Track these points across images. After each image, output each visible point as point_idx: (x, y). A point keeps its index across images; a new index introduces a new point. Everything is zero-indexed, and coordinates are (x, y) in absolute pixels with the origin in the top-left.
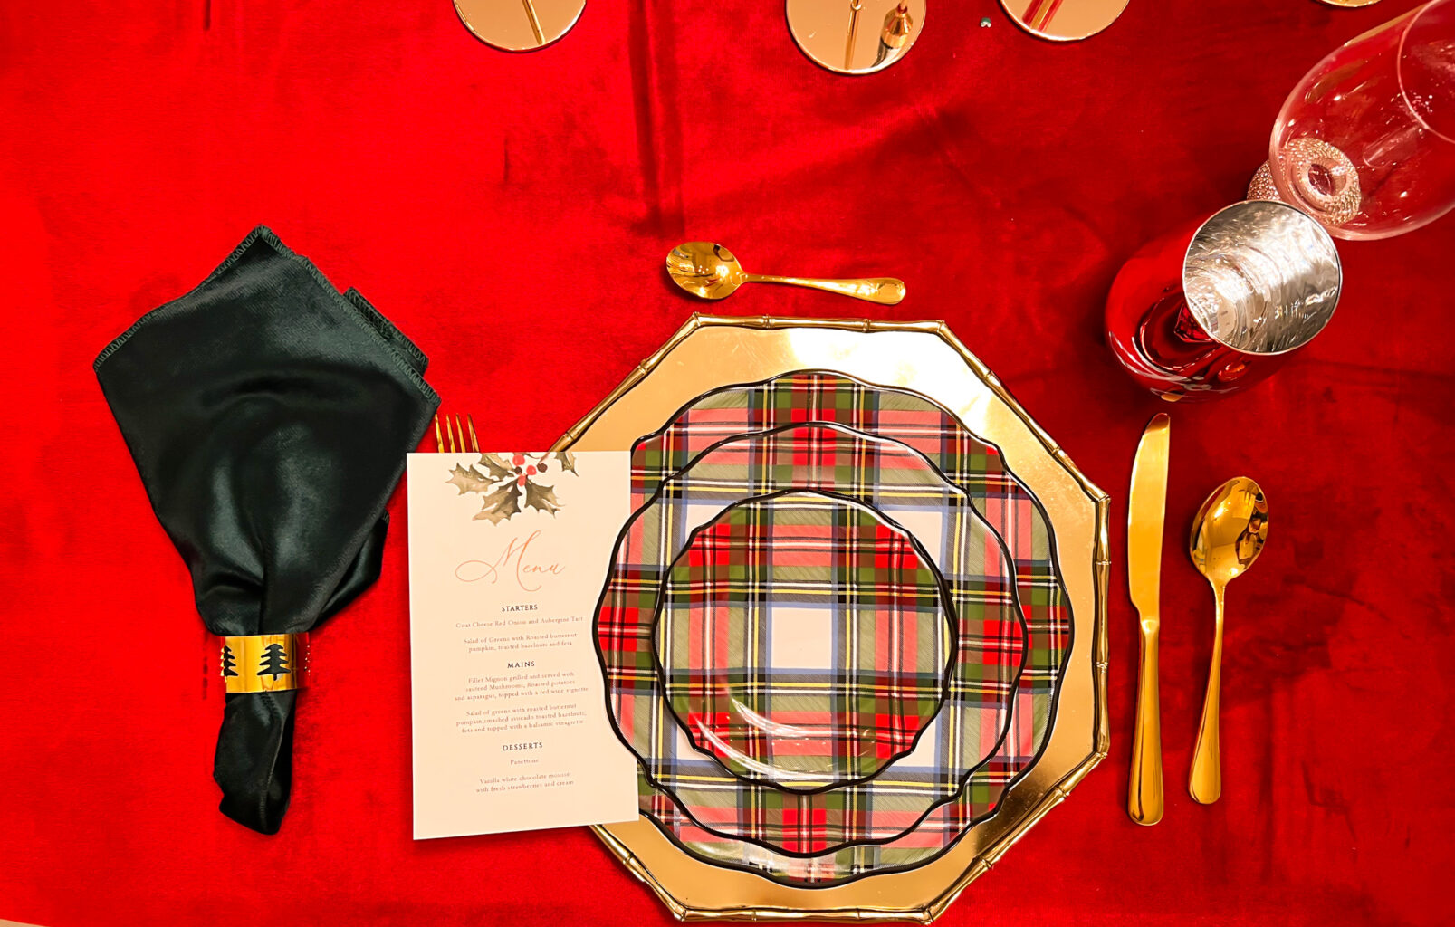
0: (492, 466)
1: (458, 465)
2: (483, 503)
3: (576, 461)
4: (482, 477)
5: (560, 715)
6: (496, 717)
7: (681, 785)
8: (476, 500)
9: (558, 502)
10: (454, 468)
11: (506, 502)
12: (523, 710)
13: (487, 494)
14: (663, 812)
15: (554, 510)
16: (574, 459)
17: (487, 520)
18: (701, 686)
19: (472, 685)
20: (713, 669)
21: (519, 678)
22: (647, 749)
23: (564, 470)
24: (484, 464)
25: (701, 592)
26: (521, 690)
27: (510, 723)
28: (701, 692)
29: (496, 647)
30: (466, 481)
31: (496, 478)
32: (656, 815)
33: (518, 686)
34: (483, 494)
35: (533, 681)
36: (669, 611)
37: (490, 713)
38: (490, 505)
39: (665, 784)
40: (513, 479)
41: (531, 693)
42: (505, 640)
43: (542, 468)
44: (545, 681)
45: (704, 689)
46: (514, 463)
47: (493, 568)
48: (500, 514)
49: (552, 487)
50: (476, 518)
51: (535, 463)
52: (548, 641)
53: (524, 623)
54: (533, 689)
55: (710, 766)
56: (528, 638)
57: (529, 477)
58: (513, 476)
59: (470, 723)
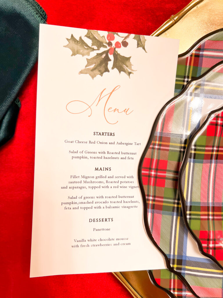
0: (94, 39)
1: (72, 36)
2: (86, 63)
3: (146, 42)
4: (87, 46)
5: (124, 202)
6: (86, 201)
7: (188, 272)
8: (81, 61)
9: (133, 68)
10: (69, 38)
11: (100, 65)
12: (102, 197)
13: (89, 57)
14: (176, 289)
15: (129, 73)
16: (146, 40)
17: (88, 75)
18: (206, 213)
19: (73, 180)
20: (213, 203)
21: (101, 177)
22: (168, 249)
23: (138, 47)
24: (89, 37)
25: (210, 153)
26: (102, 185)
27: (94, 205)
28: (206, 217)
29: (89, 157)
30: (76, 47)
31: (95, 47)
32: (172, 292)
33: (100, 182)
34: (86, 57)
35: (110, 180)
36: (192, 164)
37: (83, 198)
38: (90, 65)
39: (178, 271)
40: (106, 49)
41: (108, 187)
42: (94, 153)
43: (125, 44)
44: (116, 180)
45: (208, 215)
46: (108, 39)
47: (90, 107)
48: (96, 71)
49: (130, 57)
50: (81, 72)
51: (120, 40)
52: (120, 156)
53: (106, 143)
54: (110, 185)
55: (207, 262)
56: (108, 153)
57: (117, 49)
58: (106, 47)
59: (70, 204)
